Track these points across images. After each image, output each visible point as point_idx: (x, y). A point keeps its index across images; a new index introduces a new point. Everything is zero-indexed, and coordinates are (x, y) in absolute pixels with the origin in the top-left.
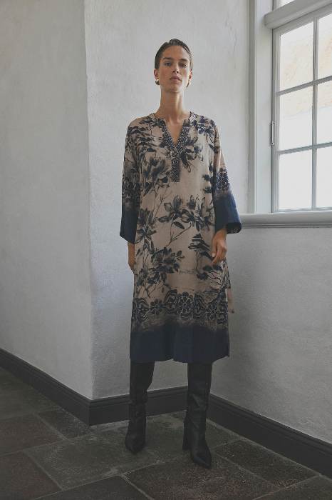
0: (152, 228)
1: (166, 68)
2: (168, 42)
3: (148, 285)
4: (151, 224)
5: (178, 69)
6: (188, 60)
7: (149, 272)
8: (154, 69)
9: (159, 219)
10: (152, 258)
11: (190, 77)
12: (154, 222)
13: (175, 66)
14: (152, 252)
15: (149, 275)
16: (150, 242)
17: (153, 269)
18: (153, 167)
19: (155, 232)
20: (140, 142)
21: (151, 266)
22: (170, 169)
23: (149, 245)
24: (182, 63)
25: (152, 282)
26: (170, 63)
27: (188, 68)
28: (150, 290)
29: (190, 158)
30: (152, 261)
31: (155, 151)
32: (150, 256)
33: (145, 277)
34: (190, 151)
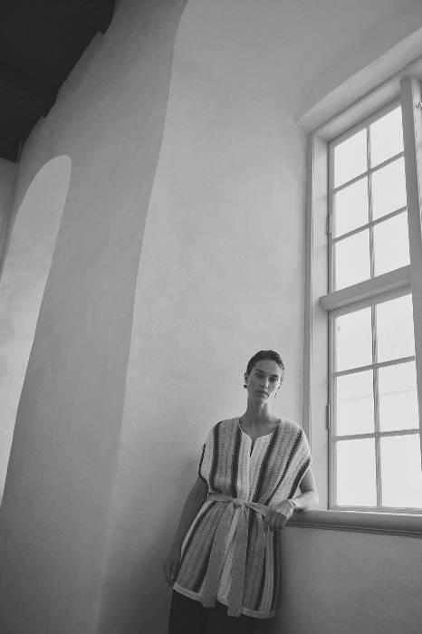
1: (256, 379)
5: (267, 384)
6: (280, 375)
13: (266, 381)
24: (273, 379)
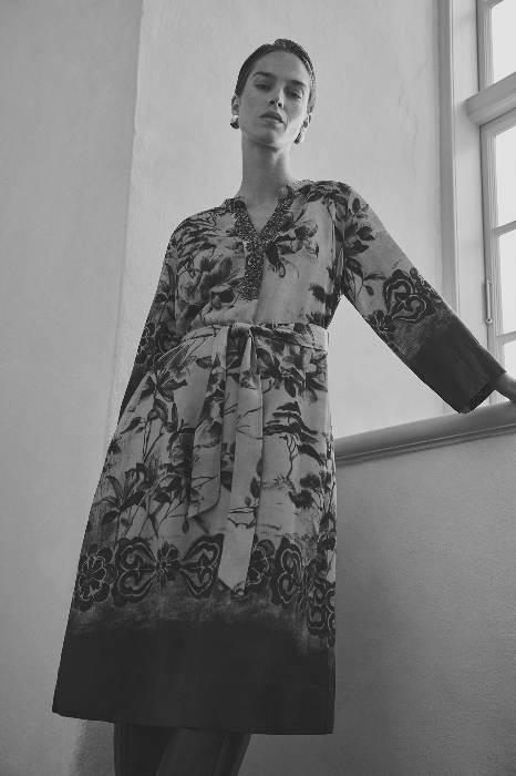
0: (179, 375)
2: (272, 43)
3: (155, 504)
4: (177, 367)
6: (307, 85)
7: (160, 472)
8: (233, 94)
9: (198, 361)
10: (171, 441)
11: (305, 124)
12: (185, 364)
13: (279, 91)
14: (173, 427)
15: (158, 481)
16: (170, 406)
17: (170, 467)
18: (205, 273)
19: (184, 383)
20: (189, 239)
21: (165, 459)
22: (241, 275)
23: (165, 411)
24: (293, 90)
25: (163, 498)
26: (267, 85)
27: (303, 103)
28: (159, 517)
29: (288, 250)
30: (169, 448)
31: (214, 246)
32: (168, 436)
33: (149, 483)
34: (287, 238)
